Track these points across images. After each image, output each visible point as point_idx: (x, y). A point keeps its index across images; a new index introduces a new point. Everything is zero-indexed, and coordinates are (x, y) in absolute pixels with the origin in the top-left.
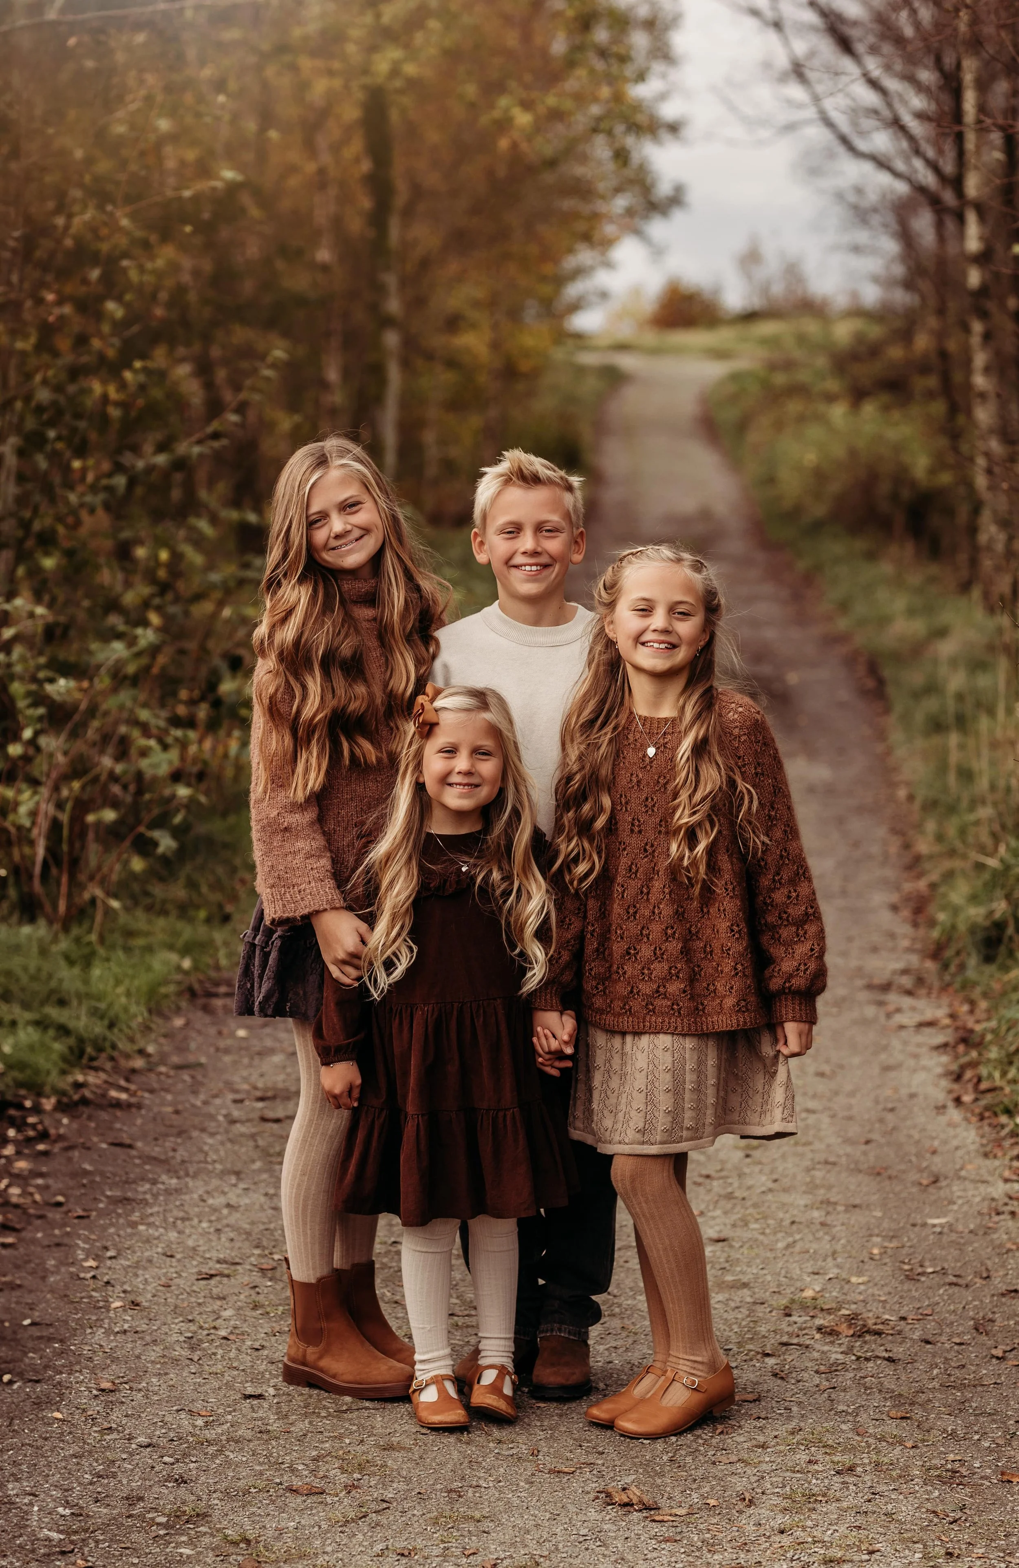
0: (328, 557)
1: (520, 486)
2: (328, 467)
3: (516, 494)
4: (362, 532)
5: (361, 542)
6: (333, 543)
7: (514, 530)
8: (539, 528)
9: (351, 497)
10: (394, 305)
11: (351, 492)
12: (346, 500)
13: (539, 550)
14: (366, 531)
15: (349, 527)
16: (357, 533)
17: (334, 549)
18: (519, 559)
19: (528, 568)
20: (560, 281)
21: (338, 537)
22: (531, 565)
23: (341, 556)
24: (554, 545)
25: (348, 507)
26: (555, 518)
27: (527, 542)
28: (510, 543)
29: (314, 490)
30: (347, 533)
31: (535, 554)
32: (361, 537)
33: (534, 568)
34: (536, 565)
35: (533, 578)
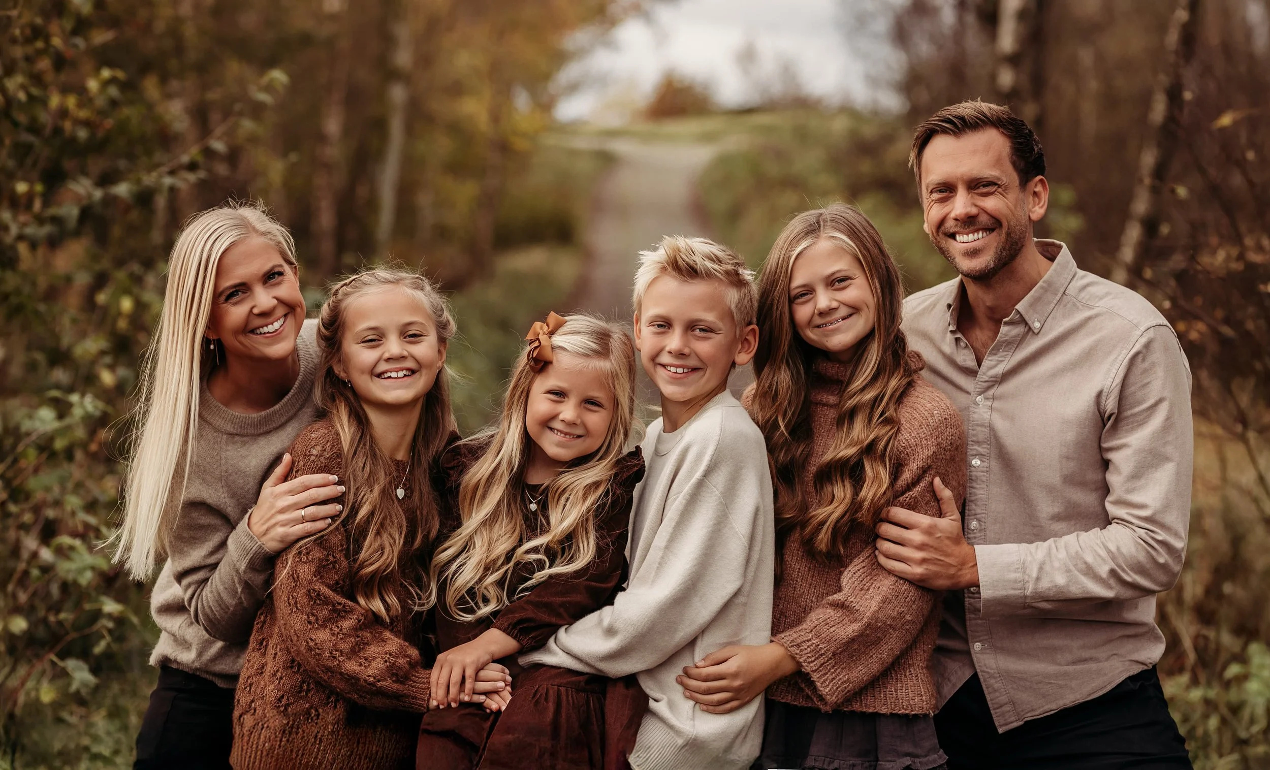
0: (812, 335)
1: (674, 277)
2: (817, 237)
3: (671, 284)
4: (850, 311)
5: (848, 321)
6: (818, 321)
7: (664, 324)
8: (691, 326)
9: (838, 271)
10: (403, 58)
11: (842, 265)
12: (833, 274)
13: (686, 351)
14: (855, 310)
15: (835, 304)
16: (843, 311)
17: (819, 327)
18: (665, 359)
19: (673, 369)
20: (560, 58)
21: (822, 314)
22: (677, 367)
23: (826, 336)
24: (704, 347)
25: (835, 282)
26: (710, 317)
27: (674, 341)
28: (661, 338)
29: (800, 261)
30: (832, 310)
31: (680, 355)
32: (850, 315)
33: (680, 370)
34: (683, 367)
35: (675, 380)
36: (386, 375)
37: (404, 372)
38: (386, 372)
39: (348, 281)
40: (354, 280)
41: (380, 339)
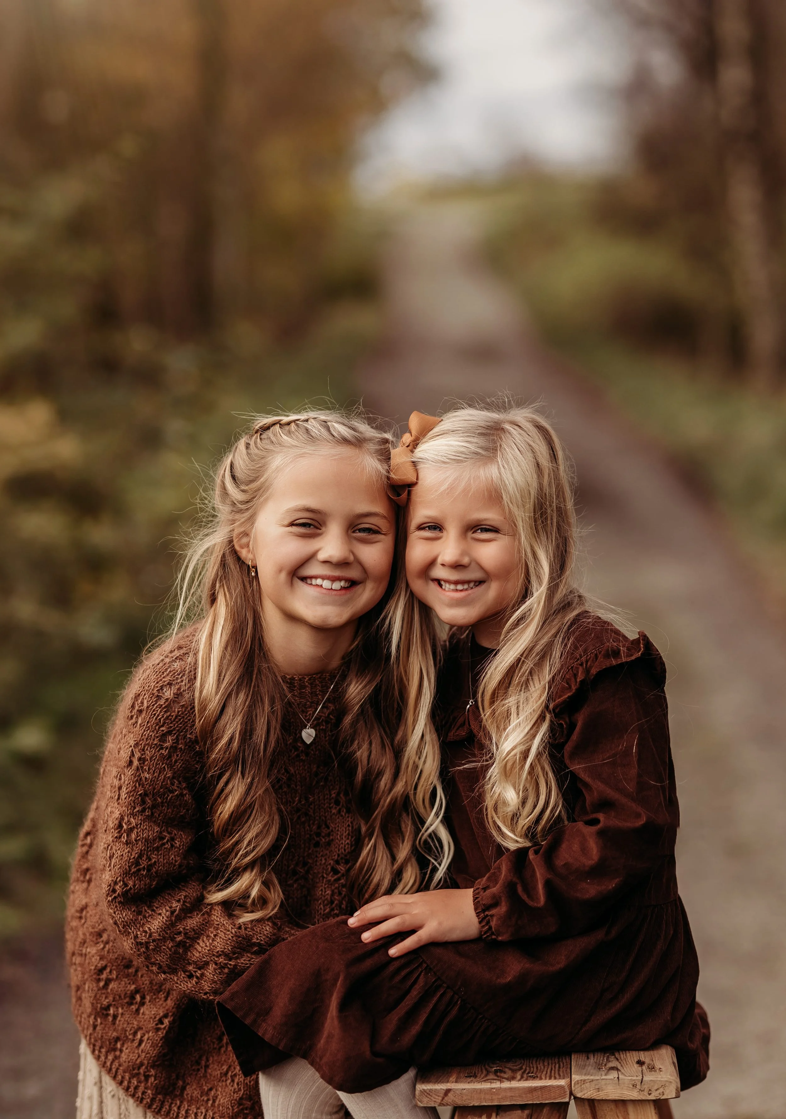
36: (314, 582)
37: (342, 583)
38: (316, 577)
39: (285, 419)
40: (294, 421)
41: (319, 526)
